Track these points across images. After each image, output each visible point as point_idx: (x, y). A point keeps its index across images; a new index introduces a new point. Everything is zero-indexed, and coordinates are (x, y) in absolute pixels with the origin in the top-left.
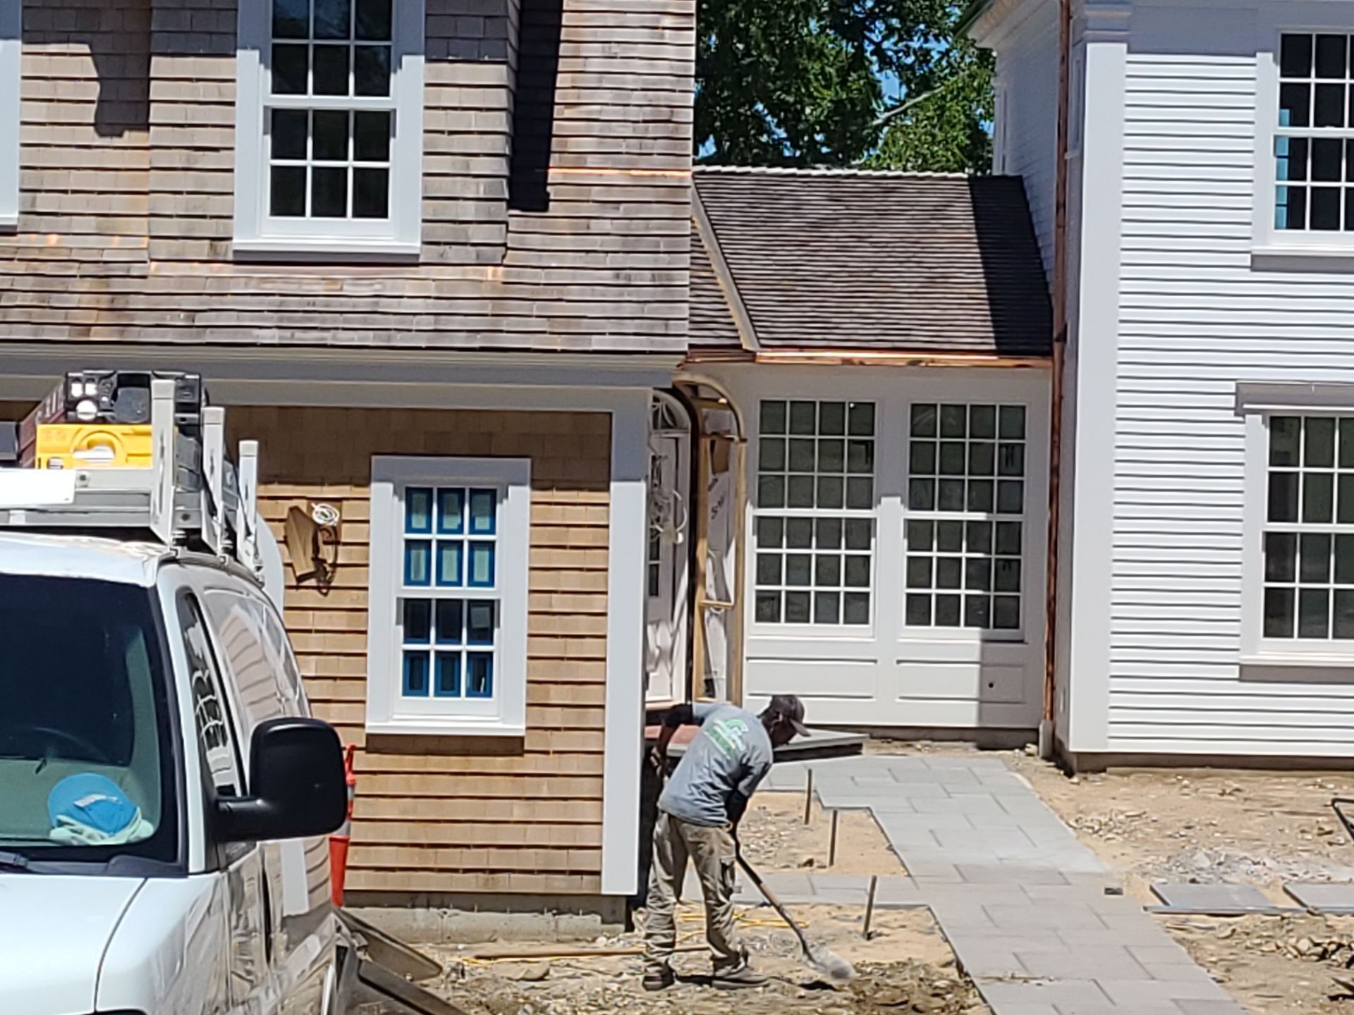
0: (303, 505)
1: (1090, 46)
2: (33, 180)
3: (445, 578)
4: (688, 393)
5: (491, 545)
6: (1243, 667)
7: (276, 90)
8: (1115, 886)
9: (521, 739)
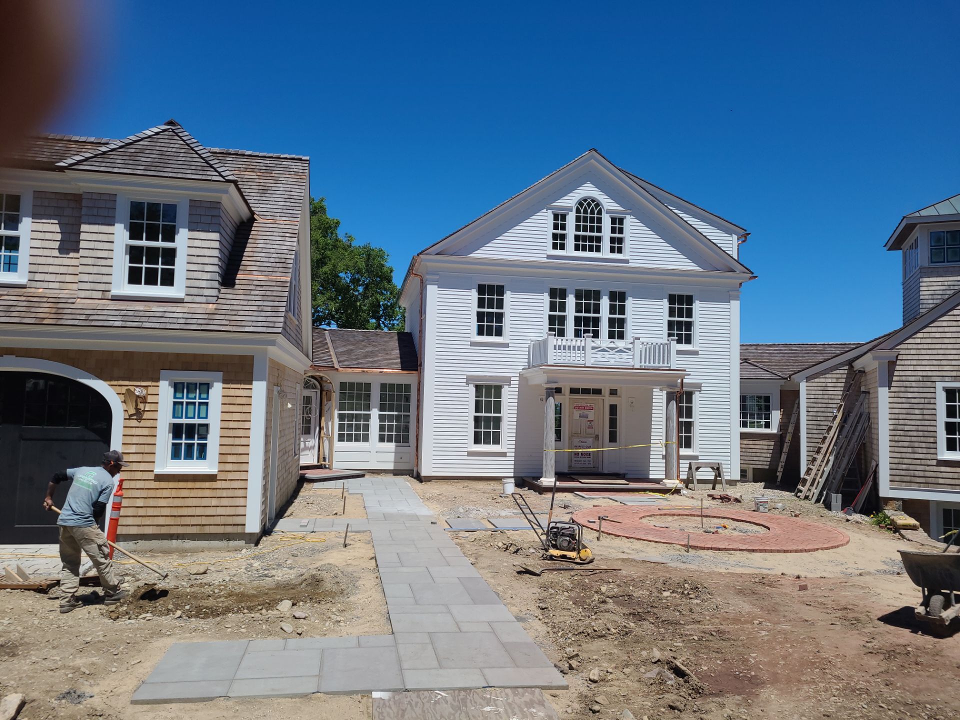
0: (132, 388)
1: (428, 286)
2: (34, 268)
3: (189, 416)
4: (319, 379)
5: (207, 404)
6: (468, 452)
7: (131, 238)
8: (433, 521)
9: (216, 475)
